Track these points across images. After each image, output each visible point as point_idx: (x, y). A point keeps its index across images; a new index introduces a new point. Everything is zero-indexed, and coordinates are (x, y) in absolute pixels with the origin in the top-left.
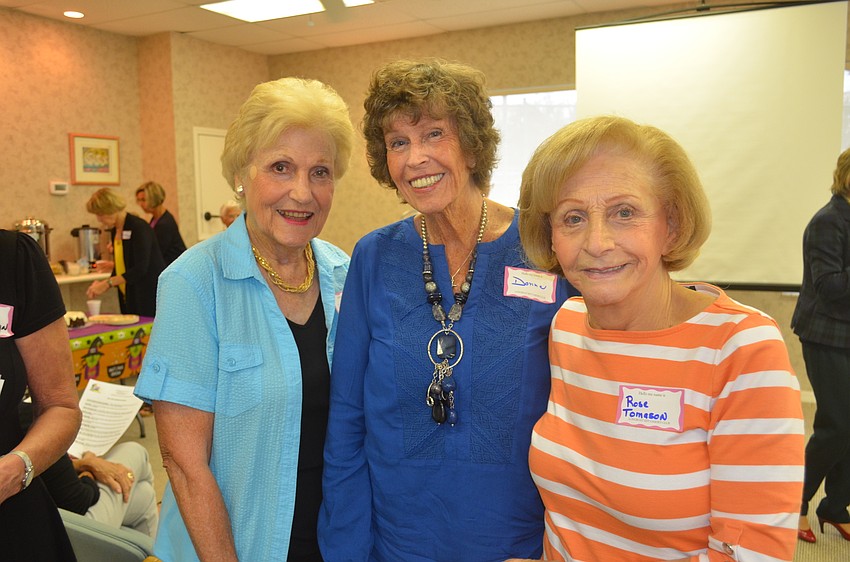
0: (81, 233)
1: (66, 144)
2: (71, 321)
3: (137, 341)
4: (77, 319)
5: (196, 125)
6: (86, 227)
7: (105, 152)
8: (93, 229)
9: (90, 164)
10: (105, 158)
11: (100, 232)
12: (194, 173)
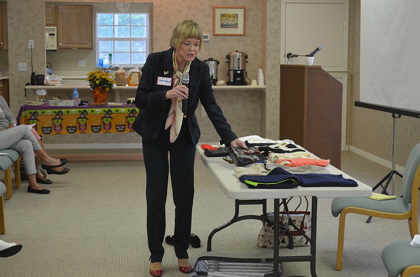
6: (211, 59)
7: (236, 16)
8: (215, 61)
9: (225, 23)
10: (235, 20)
11: (218, 63)
12: (280, 28)
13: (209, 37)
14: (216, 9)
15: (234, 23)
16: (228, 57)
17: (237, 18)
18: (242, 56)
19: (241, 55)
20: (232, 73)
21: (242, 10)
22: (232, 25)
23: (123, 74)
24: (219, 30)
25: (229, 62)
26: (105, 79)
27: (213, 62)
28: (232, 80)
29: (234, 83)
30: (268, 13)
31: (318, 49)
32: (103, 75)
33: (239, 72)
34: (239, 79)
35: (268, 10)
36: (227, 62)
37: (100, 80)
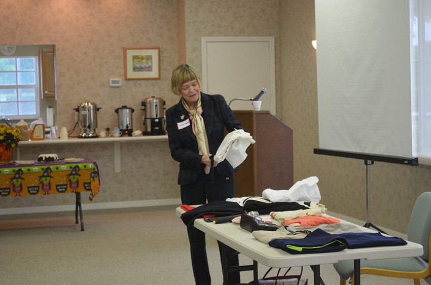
0: (120, 110)
1: (122, 54)
2: (46, 157)
3: (74, 172)
4: (49, 157)
5: (204, 36)
6: (124, 107)
7: (149, 58)
8: (129, 108)
9: (138, 66)
10: (149, 62)
11: (133, 111)
12: (201, 70)
13: (120, 83)
14: (128, 50)
15: (147, 66)
16: (144, 104)
17: (152, 60)
18: (160, 102)
19: (158, 101)
20: (149, 122)
21: (156, 51)
22: (146, 68)
23: (25, 127)
24: (131, 74)
25: (145, 110)
26: (10, 134)
27: (128, 110)
28: (149, 130)
29: (153, 133)
30: (187, 53)
31: (262, 92)
32: (8, 129)
33: (157, 120)
34: (157, 128)
35: (187, 50)
36: (142, 110)
37: (5, 135)
